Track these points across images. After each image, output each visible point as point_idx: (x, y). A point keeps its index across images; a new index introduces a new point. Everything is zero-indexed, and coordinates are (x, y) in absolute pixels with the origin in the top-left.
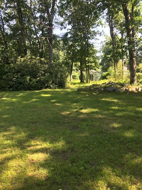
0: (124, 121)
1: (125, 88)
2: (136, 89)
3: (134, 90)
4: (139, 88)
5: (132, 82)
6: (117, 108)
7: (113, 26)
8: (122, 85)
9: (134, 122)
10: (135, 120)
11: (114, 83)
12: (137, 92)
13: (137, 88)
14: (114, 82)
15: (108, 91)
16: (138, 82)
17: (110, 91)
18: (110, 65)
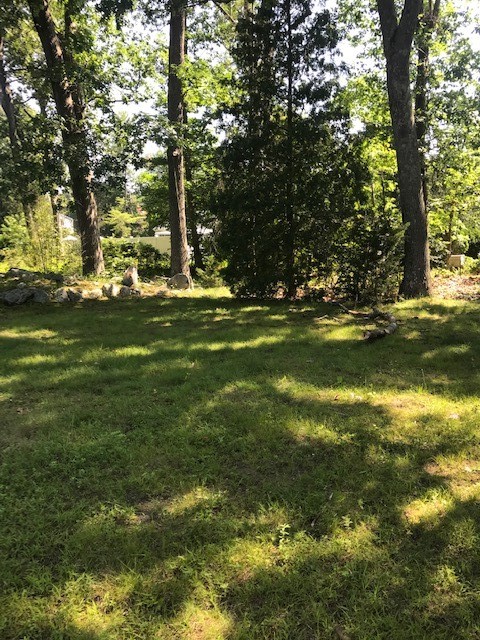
0: (65, 401)
1: (66, 289)
2: (104, 289)
3: (98, 292)
4: (112, 287)
5: (89, 268)
6: (39, 359)
7: (6, 69)
8: (58, 279)
9: (97, 398)
10: (100, 392)
11: (28, 273)
12: (106, 298)
13: (107, 286)
14: (28, 269)
15: (6, 303)
16: (108, 266)
17: (13, 304)
18: (11, 208)
